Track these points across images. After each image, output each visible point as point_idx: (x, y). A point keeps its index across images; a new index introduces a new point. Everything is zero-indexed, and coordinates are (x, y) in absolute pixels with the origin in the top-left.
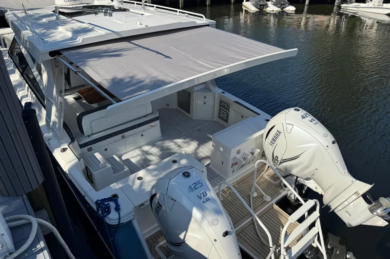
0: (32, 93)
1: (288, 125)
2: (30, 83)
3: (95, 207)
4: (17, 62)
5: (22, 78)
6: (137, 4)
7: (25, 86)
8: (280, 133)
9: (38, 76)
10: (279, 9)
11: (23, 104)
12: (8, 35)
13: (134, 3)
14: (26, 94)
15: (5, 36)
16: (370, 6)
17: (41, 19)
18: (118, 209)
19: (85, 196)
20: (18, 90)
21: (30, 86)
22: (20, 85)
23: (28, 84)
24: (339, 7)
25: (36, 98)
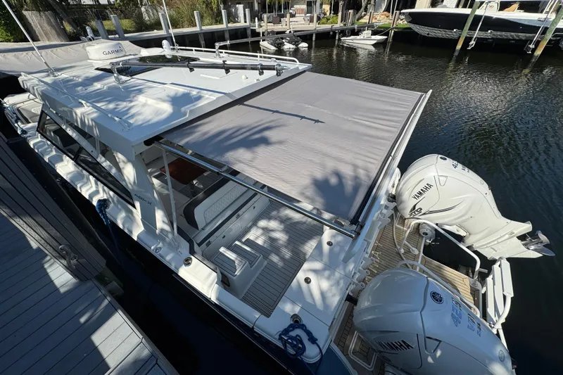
0: (106, 188)
1: (441, 178)
2: (96, 174)
3: (280, 344)
4: (60, 143)
5: (81, 168)
6: (196, 50)
7: (88, 179)
8: (430, 186)
9: (111, 168)
10: (294, 47)
11: (95, 203)
12: (22, 104)
13: (192, 50)
14: (94, 189)
15: (18, 106)
16: (362, 38)
17: (91, 84)
18: (313, 340)
19: (253, 328)
20: (79, 186)
21: (97, 179)
22: (79, 177)
23: (94, 176)
24: (339, 40)
25: (116, 196)
